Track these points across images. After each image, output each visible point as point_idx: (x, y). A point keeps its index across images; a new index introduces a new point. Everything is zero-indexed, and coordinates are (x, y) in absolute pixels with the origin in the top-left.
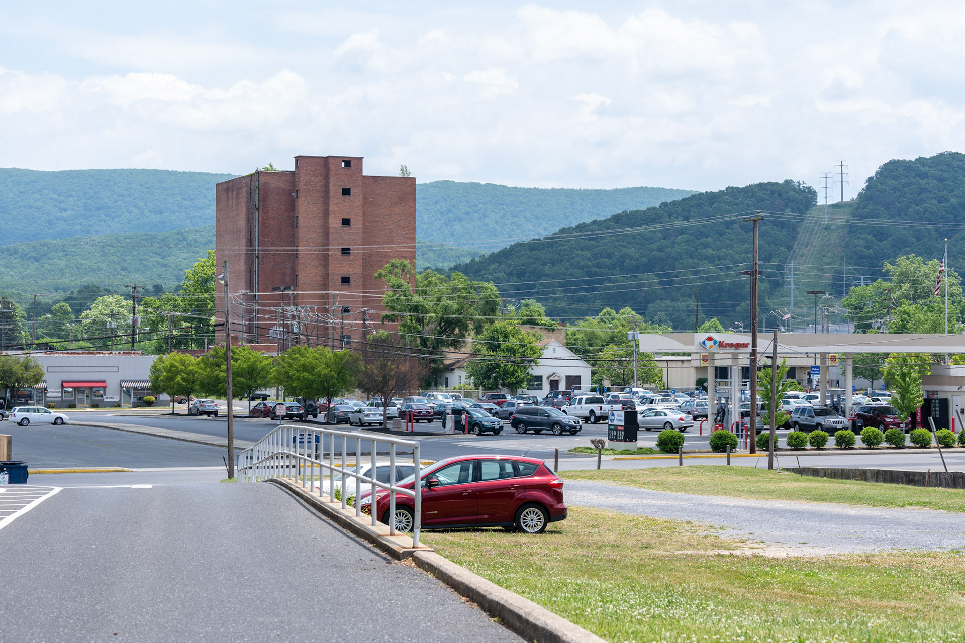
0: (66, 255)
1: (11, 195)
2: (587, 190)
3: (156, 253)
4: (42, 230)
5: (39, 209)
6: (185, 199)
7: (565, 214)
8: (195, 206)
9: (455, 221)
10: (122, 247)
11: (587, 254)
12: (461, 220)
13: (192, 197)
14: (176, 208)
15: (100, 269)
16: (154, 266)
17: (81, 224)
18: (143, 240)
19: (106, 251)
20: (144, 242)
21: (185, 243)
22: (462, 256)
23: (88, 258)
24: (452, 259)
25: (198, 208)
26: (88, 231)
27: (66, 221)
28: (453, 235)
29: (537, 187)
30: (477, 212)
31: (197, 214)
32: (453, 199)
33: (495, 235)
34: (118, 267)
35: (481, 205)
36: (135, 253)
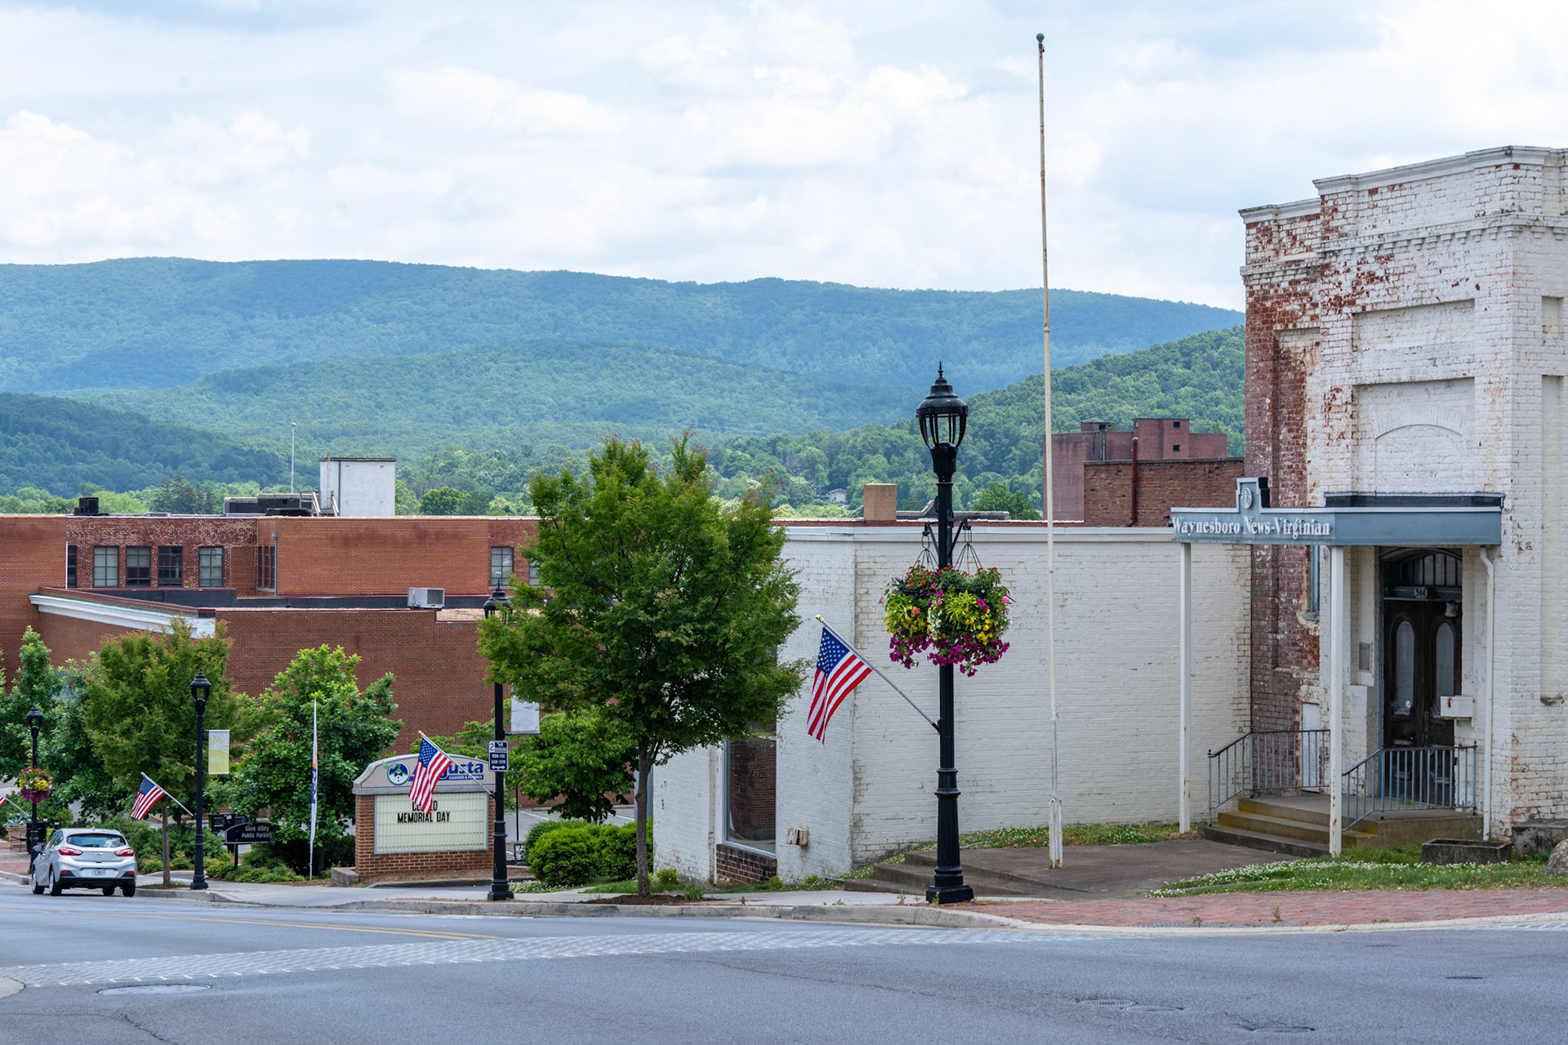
0: (298, 386)
1: (175, 296)
2: (966, 293)
3: (415, 384)
4: (222, 345)
5: (216, 315)
6: (415, 303)
7: (936, 326)
8: (430, 313)
9: (787, 334)
10: (369, 376)
11: (1072, 411)
12: (794, 333)
13: (425, 300)
14: (405, 315)
15: (348, 406)
16: (416, 401)
17: (275, 337)
18: (397, 366)
19: (350, 381)
20: (397, 369)
21: (453, 370)
22: (824, 389)
23: (329, 392)
24: (812, 393)
25: (435, 315)
26: (286, 347)
27: (253, 332)
28: (784, 354)
29: (896, 288)
30: (817, 322)
31: (434, 323)
32: (782, 304)
33: (843, 354)
34: (373, 404)
35: (822, 313)
36: (388, 384)
